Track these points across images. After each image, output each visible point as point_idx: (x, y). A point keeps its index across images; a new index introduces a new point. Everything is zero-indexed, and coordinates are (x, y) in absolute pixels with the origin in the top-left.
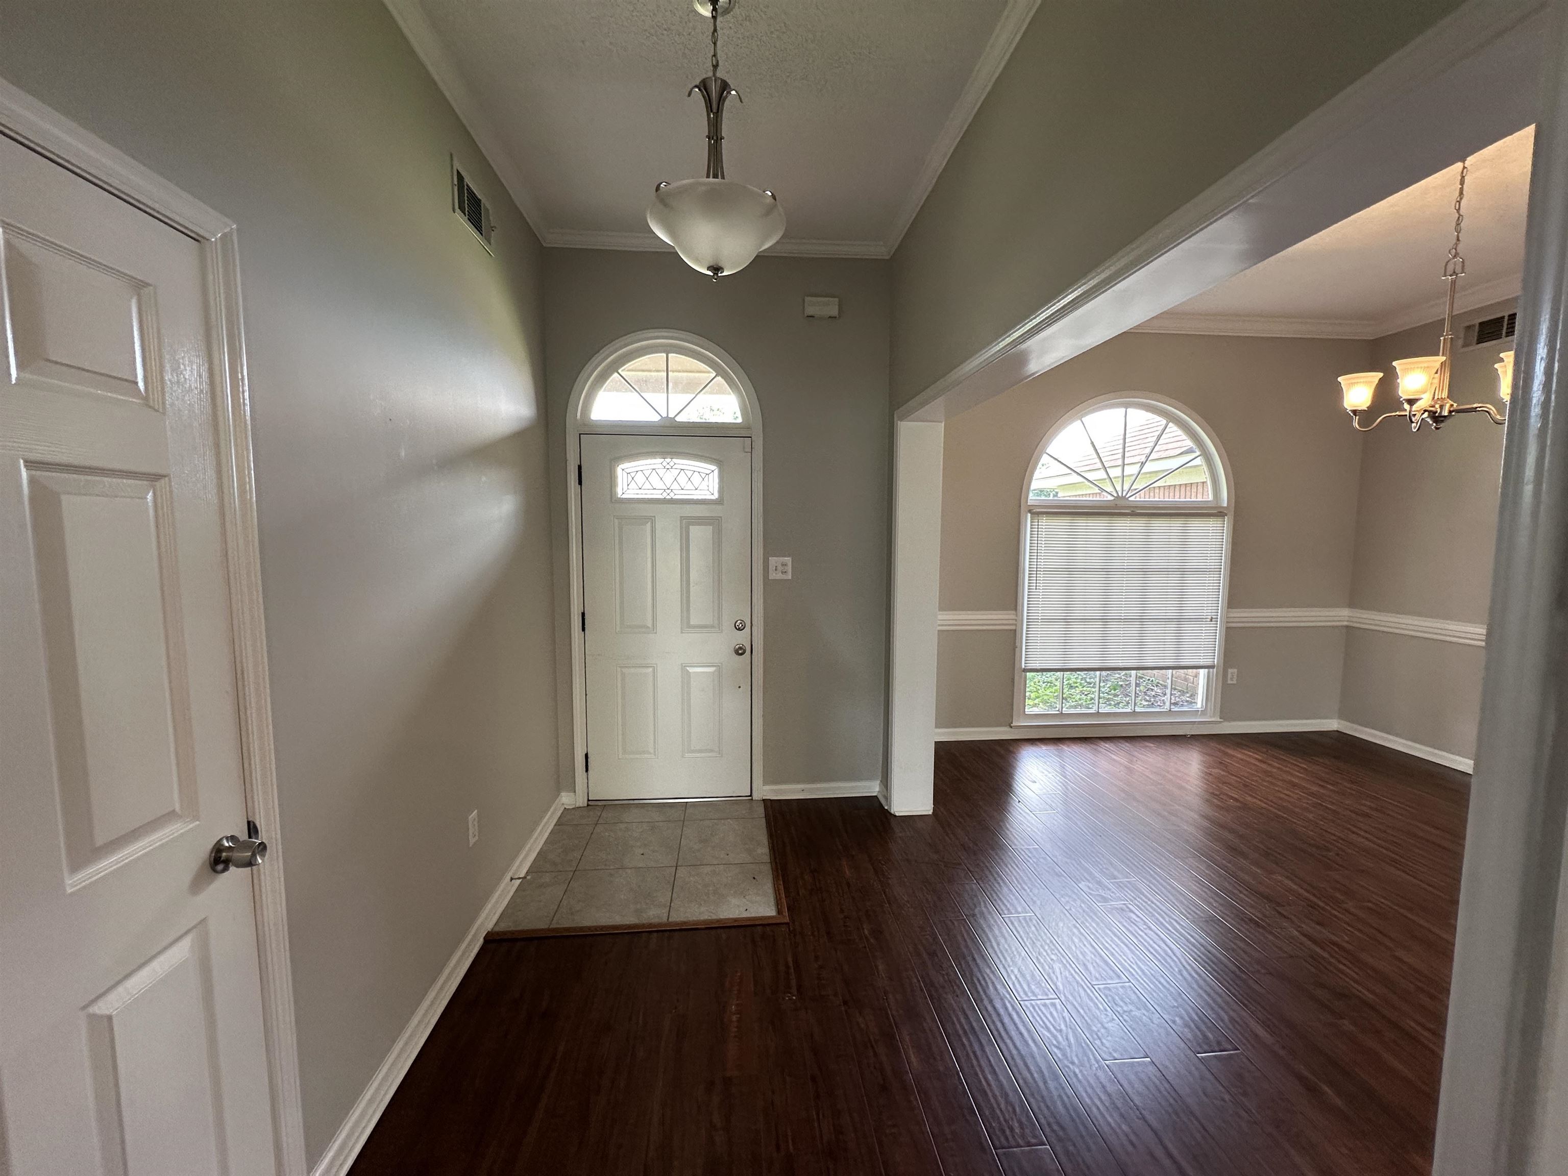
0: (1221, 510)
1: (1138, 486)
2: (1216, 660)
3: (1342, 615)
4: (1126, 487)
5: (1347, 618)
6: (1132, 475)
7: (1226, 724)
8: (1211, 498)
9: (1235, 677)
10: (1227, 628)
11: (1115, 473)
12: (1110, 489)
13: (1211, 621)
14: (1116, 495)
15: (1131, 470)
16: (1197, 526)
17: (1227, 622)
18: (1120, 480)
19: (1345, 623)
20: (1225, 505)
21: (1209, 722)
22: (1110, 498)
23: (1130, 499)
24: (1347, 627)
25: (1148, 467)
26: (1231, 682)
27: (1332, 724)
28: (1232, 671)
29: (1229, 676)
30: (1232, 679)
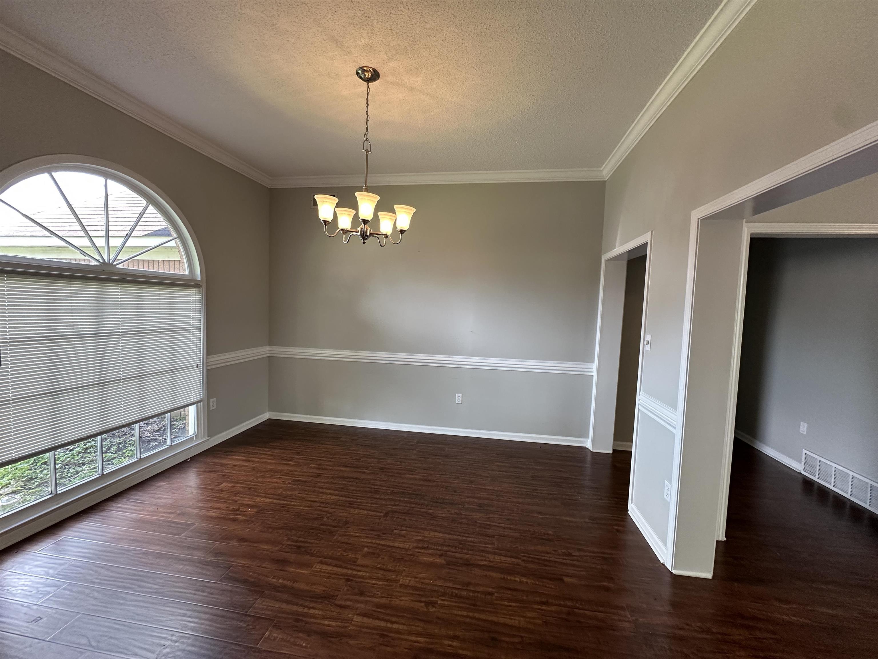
0: (197, 283)
1: (122, 257)
2: (202, 396)
3: (265, 351)
4: (112, 256)
5: (268, 352)
6: (116, 247)
7: (213, 438)
8: (187, 272)
9: (215, 404)
10: (207, 370)
11: (100, 242)
12: (97, 257)
13: (197, 367)
14: (101, 261)
15: (115, 242)
16: (180, 294)
17: (207, 366)
18: (106, 249)
19: (268, 355)
20: (199, 279)
21: (203, 442)
22: (96, 263)
23: (117, 266)
24: (269, 357)
25: (131, 242)
26: (213, 408)
27: (266, 416)
28: (213, 400)
29: (211, 404)
30: (213, 406)
